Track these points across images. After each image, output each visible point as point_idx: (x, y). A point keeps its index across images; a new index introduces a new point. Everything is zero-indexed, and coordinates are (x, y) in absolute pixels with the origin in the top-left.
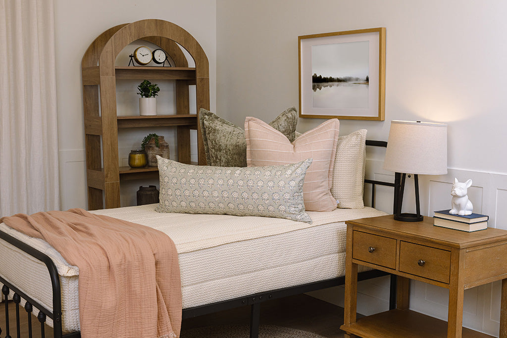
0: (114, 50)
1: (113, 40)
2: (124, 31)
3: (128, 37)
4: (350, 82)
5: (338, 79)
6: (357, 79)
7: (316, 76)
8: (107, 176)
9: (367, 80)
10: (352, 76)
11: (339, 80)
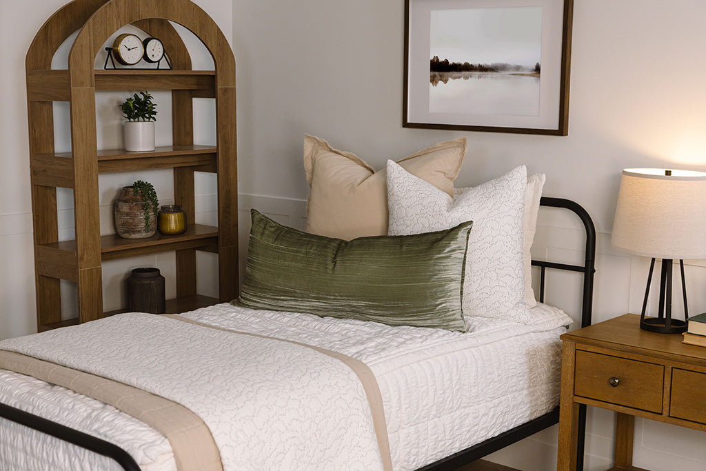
0: (92, 42)
1: (91, 25)
2: (108, 10)
3: (115, 20)
4: (503, 72)
5: (480, 66)
6: (518, 68)
7: (438, 60)
8: (82, 259)
9: (538, 69)
10: (508, 63)
11: (482, 69)
